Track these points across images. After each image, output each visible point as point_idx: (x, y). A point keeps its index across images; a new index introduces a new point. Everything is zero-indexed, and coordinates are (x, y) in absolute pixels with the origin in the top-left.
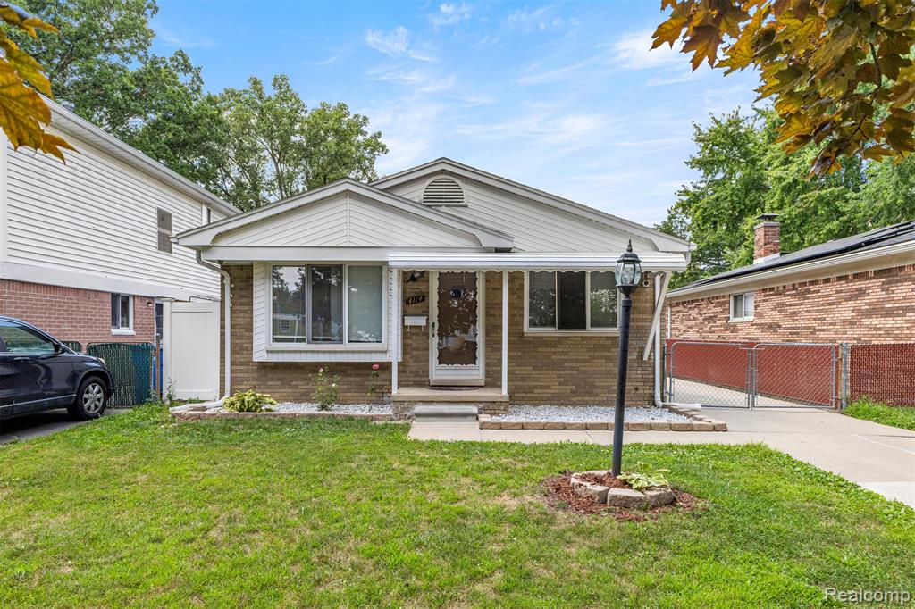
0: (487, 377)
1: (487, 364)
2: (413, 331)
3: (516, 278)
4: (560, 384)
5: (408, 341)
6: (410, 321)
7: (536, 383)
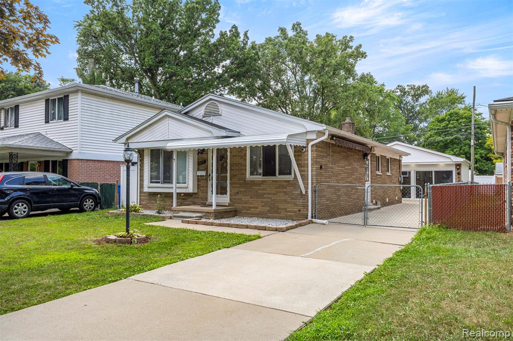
0: (230, 201)
1: (230, 195)
2: (201, 178)
3: (243, 150)
4: (263, 206)
5: (200, 183)
6: (200, 173)
7: (251, 206)
